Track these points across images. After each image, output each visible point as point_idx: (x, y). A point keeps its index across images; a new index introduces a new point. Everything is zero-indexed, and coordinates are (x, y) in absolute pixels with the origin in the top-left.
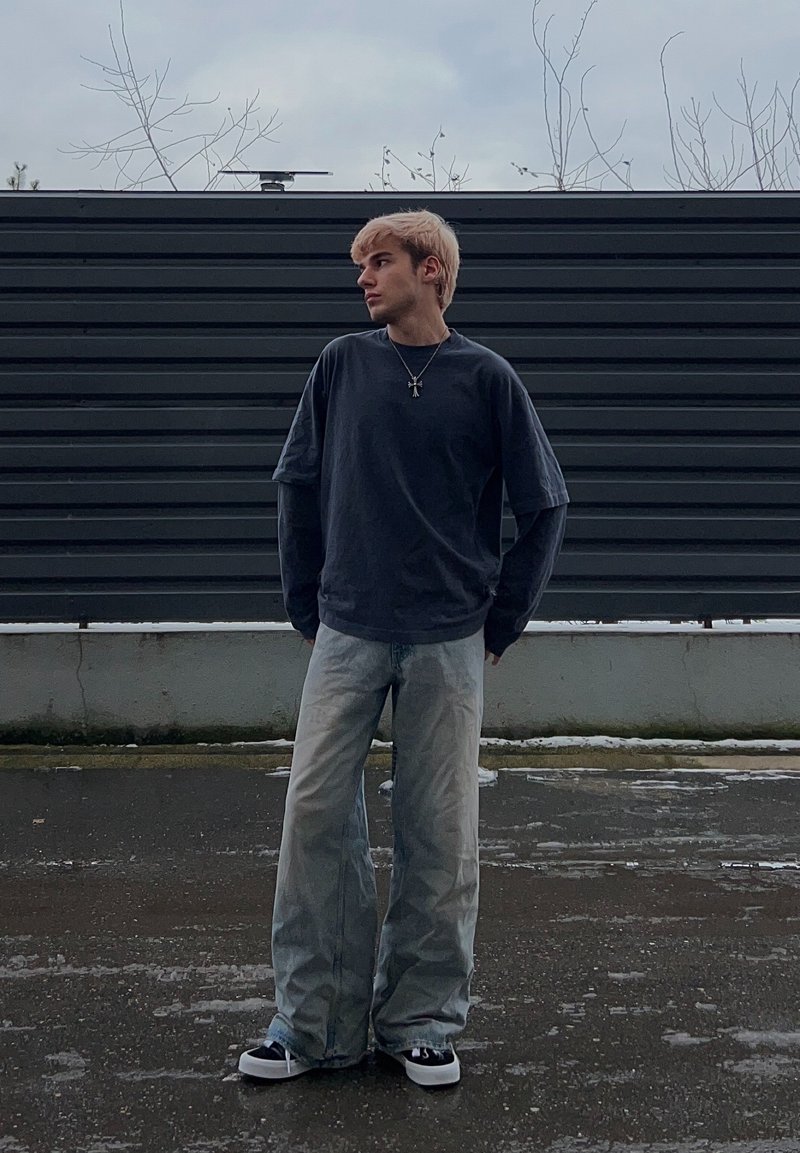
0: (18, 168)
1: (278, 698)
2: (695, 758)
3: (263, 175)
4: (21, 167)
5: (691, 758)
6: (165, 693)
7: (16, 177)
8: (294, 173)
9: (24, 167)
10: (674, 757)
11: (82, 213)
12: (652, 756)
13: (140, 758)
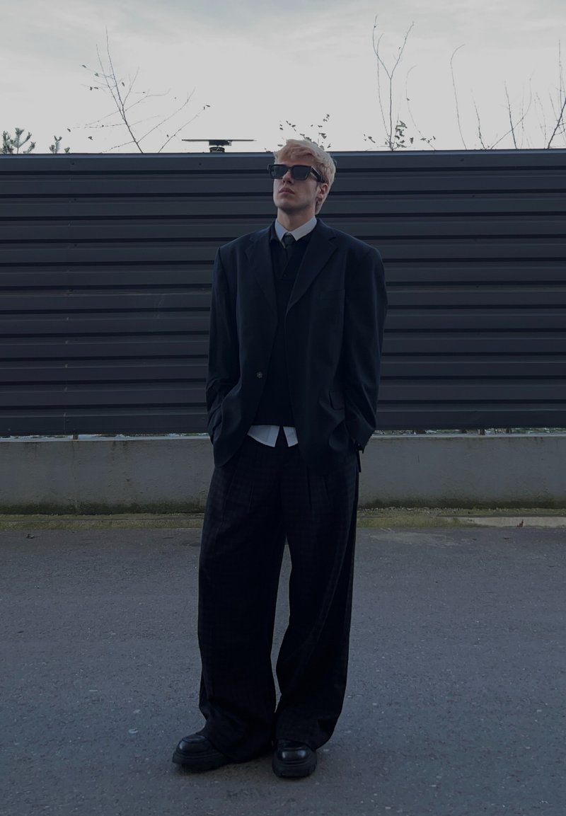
0: (56, 139)
1: (204, 483)
2: (473, 519)
3: (212, 142)
4: (58, 139)
5: (470, 519)
6: (128, 480)
7: (55, 145)
8: (231, 141)
9: (61, 138)
10: (459, 518)
11: (73, 168)
12: (445, 518)
13: (111, 523)
